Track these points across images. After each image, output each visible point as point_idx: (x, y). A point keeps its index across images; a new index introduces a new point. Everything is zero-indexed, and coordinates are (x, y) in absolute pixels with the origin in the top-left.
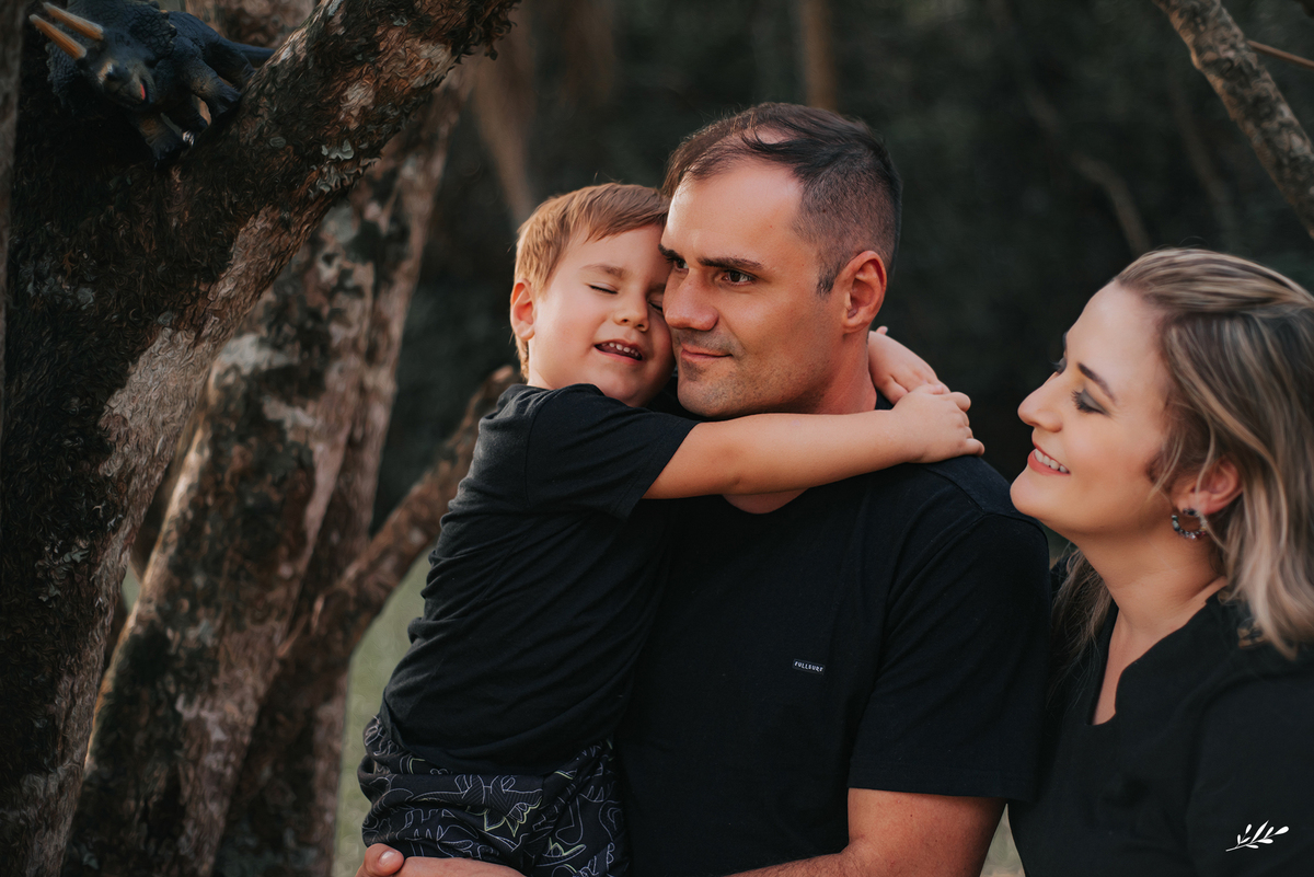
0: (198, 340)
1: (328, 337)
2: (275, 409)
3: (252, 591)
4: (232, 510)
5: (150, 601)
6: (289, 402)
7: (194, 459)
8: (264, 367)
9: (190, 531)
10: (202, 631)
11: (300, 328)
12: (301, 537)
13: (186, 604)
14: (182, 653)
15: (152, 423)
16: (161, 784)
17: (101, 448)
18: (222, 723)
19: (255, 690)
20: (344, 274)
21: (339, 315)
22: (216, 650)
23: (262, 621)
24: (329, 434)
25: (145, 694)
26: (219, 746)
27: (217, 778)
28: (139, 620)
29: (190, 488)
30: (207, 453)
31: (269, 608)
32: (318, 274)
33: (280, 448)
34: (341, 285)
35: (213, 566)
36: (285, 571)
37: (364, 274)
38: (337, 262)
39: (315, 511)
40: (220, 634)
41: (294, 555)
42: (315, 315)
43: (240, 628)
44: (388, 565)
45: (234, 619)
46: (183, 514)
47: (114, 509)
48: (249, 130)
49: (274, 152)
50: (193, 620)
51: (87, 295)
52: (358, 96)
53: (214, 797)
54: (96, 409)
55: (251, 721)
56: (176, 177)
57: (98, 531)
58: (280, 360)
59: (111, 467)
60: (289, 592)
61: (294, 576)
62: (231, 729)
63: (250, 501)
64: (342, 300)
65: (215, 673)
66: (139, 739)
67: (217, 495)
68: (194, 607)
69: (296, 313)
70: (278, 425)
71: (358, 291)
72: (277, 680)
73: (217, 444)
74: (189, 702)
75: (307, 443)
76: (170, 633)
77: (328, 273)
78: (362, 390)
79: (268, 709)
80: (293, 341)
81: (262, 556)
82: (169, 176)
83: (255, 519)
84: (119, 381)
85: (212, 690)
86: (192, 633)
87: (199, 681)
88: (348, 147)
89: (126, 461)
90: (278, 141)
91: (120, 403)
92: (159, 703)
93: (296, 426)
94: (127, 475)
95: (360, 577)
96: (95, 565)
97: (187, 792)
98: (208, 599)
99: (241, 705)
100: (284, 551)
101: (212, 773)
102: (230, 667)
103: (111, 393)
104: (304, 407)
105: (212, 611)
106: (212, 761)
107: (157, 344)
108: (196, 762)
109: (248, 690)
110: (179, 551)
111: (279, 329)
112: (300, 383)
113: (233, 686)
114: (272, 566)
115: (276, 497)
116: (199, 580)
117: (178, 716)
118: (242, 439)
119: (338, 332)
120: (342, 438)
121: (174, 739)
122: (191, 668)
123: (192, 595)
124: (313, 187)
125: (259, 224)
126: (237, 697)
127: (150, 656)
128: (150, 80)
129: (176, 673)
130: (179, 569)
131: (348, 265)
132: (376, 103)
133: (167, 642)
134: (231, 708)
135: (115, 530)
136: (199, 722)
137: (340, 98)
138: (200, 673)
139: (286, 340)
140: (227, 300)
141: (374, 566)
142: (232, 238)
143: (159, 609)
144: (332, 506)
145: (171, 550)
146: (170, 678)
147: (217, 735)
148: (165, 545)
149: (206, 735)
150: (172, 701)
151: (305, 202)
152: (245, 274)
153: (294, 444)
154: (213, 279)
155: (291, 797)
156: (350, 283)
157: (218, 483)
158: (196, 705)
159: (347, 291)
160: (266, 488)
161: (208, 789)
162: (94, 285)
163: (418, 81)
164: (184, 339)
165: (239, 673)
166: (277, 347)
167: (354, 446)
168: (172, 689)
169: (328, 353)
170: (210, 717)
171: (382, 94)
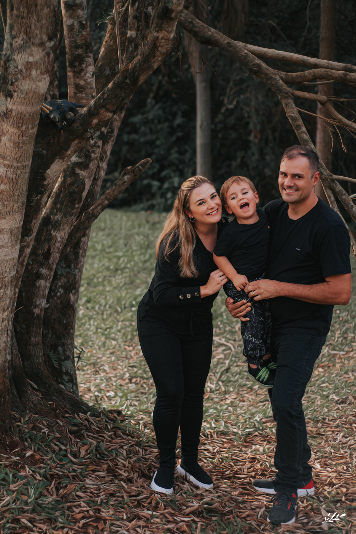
0: (63, 161)
1: (91, 156)
2: (78, 171)
3: (70, 209)
4: (67, 192)
5: (48, 209)
6: (81, 170)
7: (59, 179)
8: (77, 161)
9: (58, 195)
10: (58, 217)
11: (85, 154)
12: (81, 199)
13: (55, 211)
14: (54, 221)
15: (54, 175)
16: (47, 248)
17: (44, 179)
18: (60, 237)
19: (68, 231)
20: (96, 143)
21: (94, 152)
22: (61, 221)
23: (71, 216)
24: (89, 177)
25: (45, 229)
26: (59, 241)
27: (59, 249)
28: (45, 213)
29: (58, 186)
30: (63, 179)
31: (73, 214)
32: (90, 142)
33: (78, 180)
34: (95, 145)
35: (62, 203)
36: (77, 206)
37: (100, 143)
38: (94, 140)
39: (85, 194)
40: (62, 218)
41: (79, 203)
42: (88, 151)
43: (66, 217)
44: (99, 207)
45: (65, 215)
46: (57, 191)
47: (46, 190)
48: (75, 125)
49: (80, 130)
50: (56, 214)
51: (45, 152)
52: (95, 121)
53: (57, 252)
54: (44, 172)
55: (67, 238)
56: (62, 132)
57: (42, 194)
58: (80, 160)
59: (46, 183)
60: (77, 211)
61: (78, 208)
62: (62, 238)
63: (71, 190)
64: (95, 149)
65: (60, 226)
66: (43, 238)
67: (64, 188)
68: (57, 212)
69: (84, 150)
70: (78, 175)
71: (98, 147)
72: (73, 230)
73: (65, 177)
74: (54, 231)
75: (84, 179)
76: (51, 217)
77: (92, 142)
78: (98, 167)
79: (70, 235)
80: (83, 157)
81: (72, 202)
82: (61, 132)
83: (71, 194)
84: (49, 167)
85: (59, 230)
86: (56, 217)
87: (56, 227)
88: (93, 130)
89: (48, 182)
90: (80, 128)
91: (48, 172)
92: (48, 231)
93: (82, 175)
94: (48, 184)
95: (93, 209)
96: (41, 200)
97: (52, 250)
98: (60, 210)
99: (65, 233)
100: (77, 202)
101: (57, 247)
102: (63, 225)
103: (47, 169)
104: (84, 171)
105: (61, 213)
106: (58, 245)
107: (56, 162)
108: (54, 244)
109: (66, 230)
110: (55, 199)
111: (81, 153)
112: (84, 166)
113: (64, 229)
114: (74, 205)
115: (76, 190)
116: (59, 206)
117: (51, 234)
118: (70, 177)
119: (93, 155)
120: (92, 178)
121: (50, 239)
122: (55, 224)
123: (57, 209)
124: (86, 136)
125: (76, 142)
126: (64, 232)
127: (47, 221)
128: (59, 117)
129: (52, 225)
130: (55, 203)
131: (97, 141)
132: (98, 122)
133: (50, 219)
134: (63, 234)
135: (45, 194)
136: (56, 236)
137: (92, 121)
138: (57, 226)
139: (82, 157)
140: (69, 155)
141: (96, 207)
142: (71, 144)
143: (50, 211)
144: (89, 193)
145: (53, 199)
146: (51, 226)
147: (59, 239)
148: (52, 198)
149: (57, 239)
150: (51, 231)
151: (84, 139)
152: (73, 150)
153: (81, 179)
154: (67, 150)
155: (74, 257)
156: (97, 145)
157: (64, 186)
158: (56, 232)
159: (96, 146)
160: (74, 188)
161: (56, 251)
162: (46, 150)
163: (106, 119)
164: (61, 161)
165: (65, 227)
166: (80, 158)
167: (95, 180)
168: (51, 228)
169: (91, 160)
170: (58, 235)
171: (99, 121)
